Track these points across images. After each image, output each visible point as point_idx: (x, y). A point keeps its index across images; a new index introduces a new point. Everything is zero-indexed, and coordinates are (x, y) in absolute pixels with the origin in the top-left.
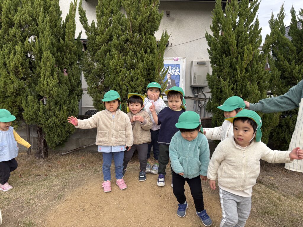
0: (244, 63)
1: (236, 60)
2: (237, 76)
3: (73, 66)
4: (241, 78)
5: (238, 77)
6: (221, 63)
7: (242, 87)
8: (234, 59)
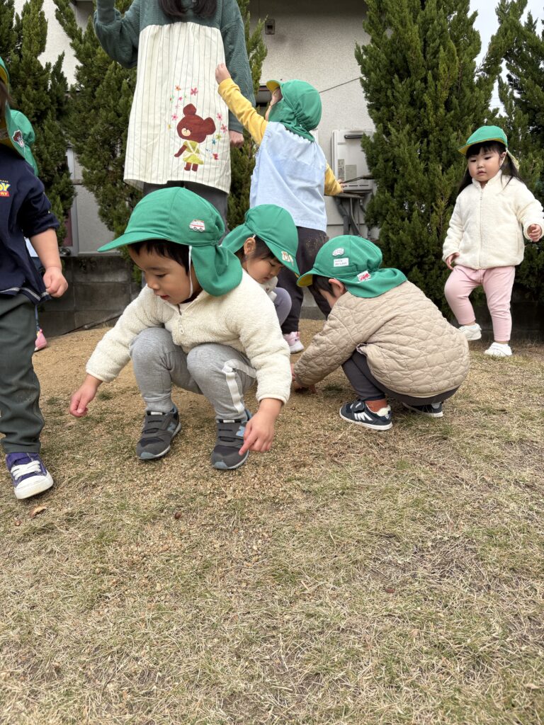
0: (441, 85)
1: (423, 85)
2: (426, 120)
3: (44, 121)
4: (437, 125)
5: (429, 122)
6: (391, 97)
7: (440, 146)
8: (419, 81)
